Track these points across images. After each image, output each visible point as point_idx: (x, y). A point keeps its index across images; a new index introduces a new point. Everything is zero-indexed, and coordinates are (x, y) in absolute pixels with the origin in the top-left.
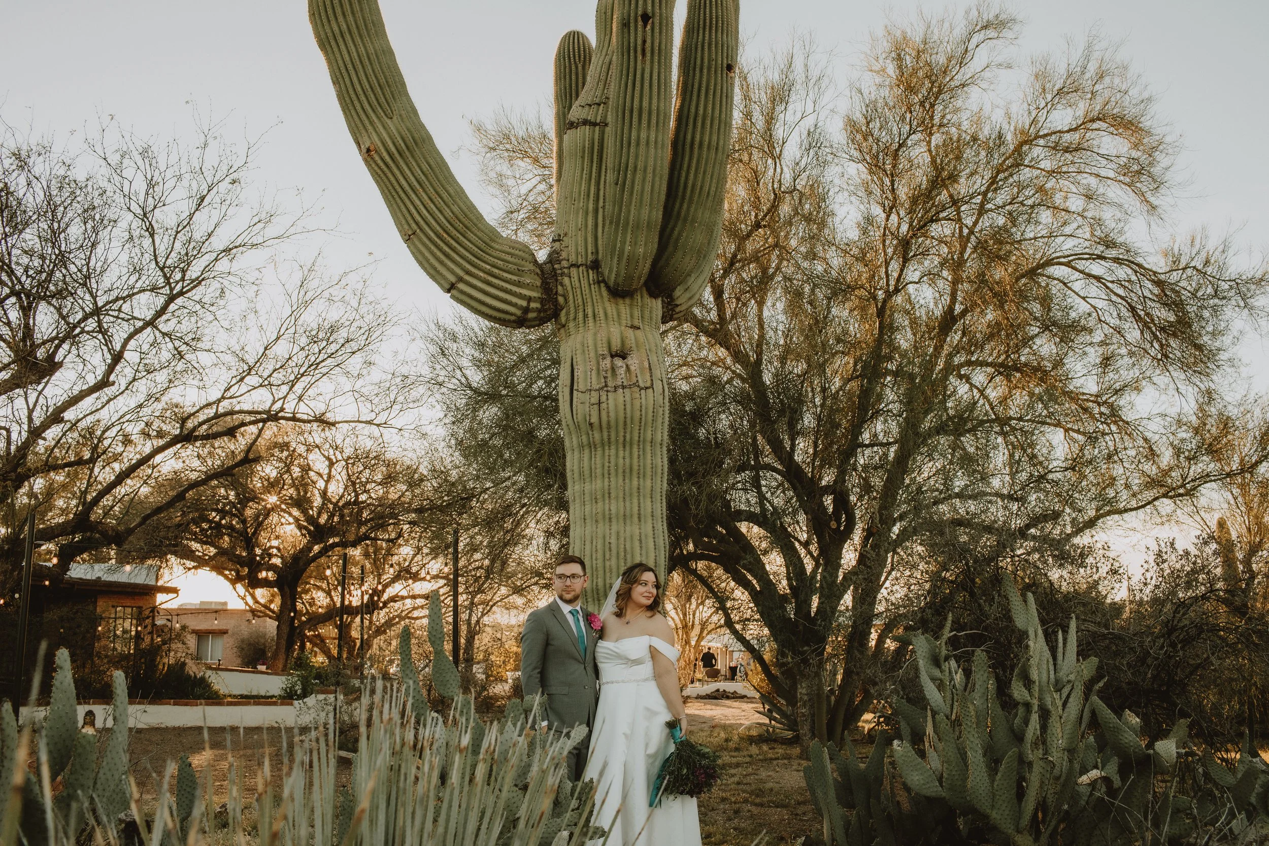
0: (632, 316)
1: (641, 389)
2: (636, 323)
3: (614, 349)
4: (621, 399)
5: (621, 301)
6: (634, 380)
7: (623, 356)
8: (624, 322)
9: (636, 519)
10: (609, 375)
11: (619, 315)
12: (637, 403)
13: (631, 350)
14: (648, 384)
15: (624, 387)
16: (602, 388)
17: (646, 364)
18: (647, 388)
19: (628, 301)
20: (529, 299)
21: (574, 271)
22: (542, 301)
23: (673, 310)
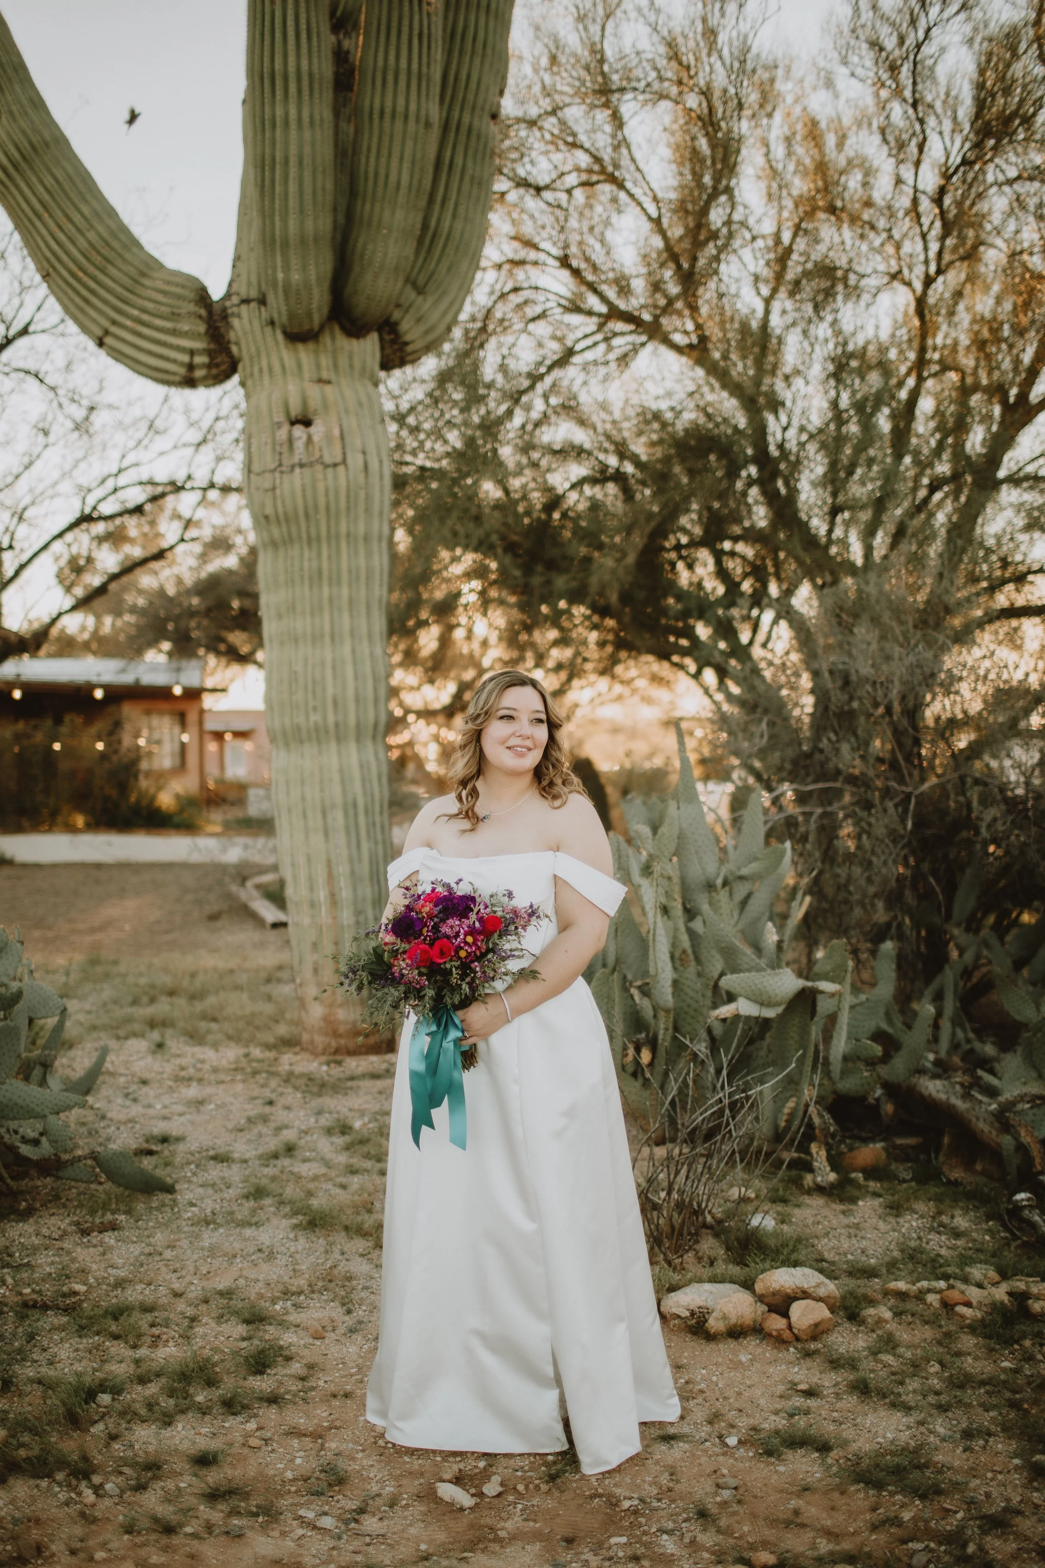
0: (318, 366)
1: (327, 466)
2: (325, 375)
3: (293, 414)
4: (298, 482)
5: (300, 347)
6: (317, 454)
7: (306, 422)
8: (307, 375)
9: (327, 639)
10: (285, 449)
11: (300, 367)
12: (321, 486)
13: (315, 412)
14: (339, 459)
15: (302, 466)
16: (275, 470)
17: (336, 432)
18: (335, 465)
19: (311, 346)
20: (192, 353)
21: (244, 308)
22: (210, 353)
23: (401, 350)
